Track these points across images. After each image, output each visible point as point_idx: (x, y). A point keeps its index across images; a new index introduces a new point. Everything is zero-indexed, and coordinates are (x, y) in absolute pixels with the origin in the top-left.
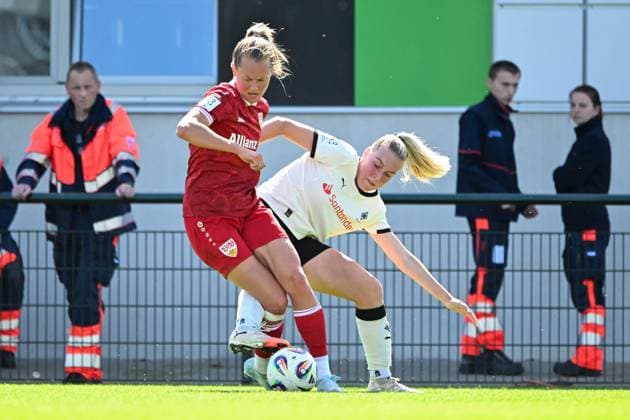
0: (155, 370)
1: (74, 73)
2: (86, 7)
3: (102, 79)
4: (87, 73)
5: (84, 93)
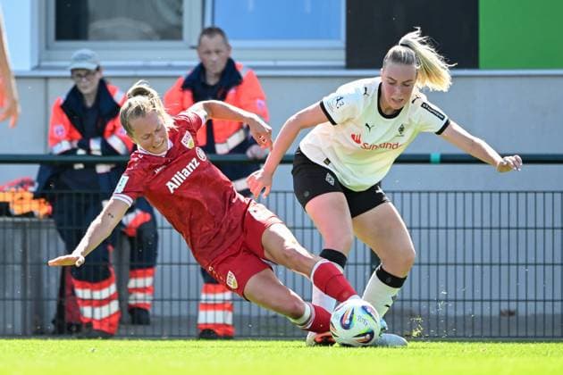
4: (218, 38)
5: (214, 57)
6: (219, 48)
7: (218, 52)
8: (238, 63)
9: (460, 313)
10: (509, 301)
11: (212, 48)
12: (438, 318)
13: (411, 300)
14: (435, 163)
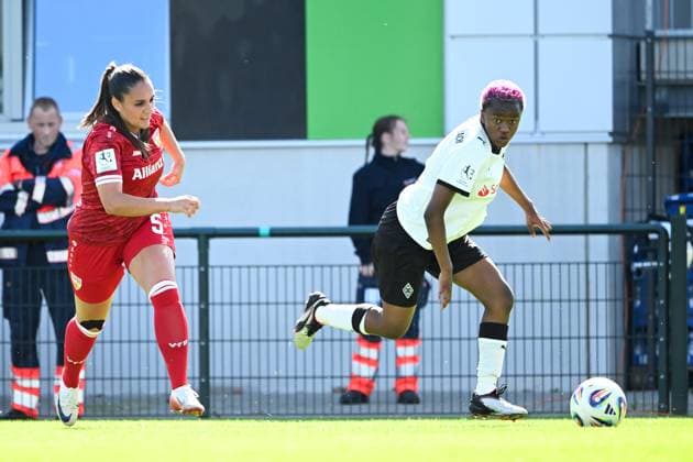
0: (112, 406)
1: (39, 110)
2: (38, 44)
3: (64, 115)
4: (52, 110)
5: (47, 131)
6: (52, 121)
7: (50, 125)
8: (67, 136)
9: (292, 390)
10: (342, 377)
11: (45, 121)
12: (269, 396)
13: (241, 378)
14: (264, 236)
